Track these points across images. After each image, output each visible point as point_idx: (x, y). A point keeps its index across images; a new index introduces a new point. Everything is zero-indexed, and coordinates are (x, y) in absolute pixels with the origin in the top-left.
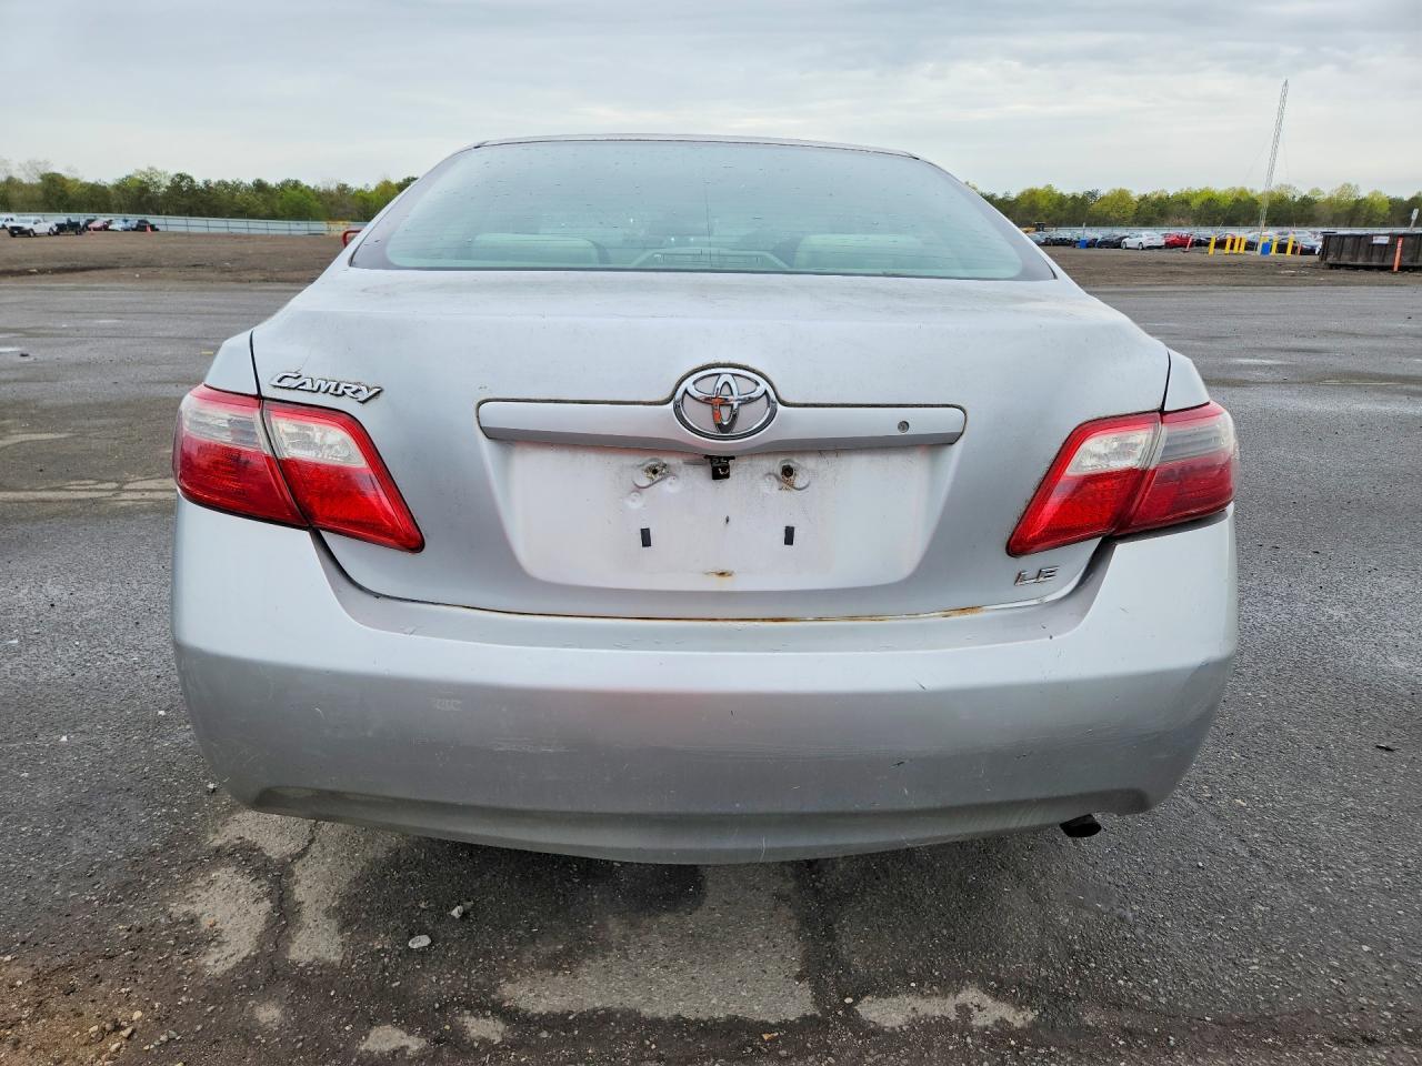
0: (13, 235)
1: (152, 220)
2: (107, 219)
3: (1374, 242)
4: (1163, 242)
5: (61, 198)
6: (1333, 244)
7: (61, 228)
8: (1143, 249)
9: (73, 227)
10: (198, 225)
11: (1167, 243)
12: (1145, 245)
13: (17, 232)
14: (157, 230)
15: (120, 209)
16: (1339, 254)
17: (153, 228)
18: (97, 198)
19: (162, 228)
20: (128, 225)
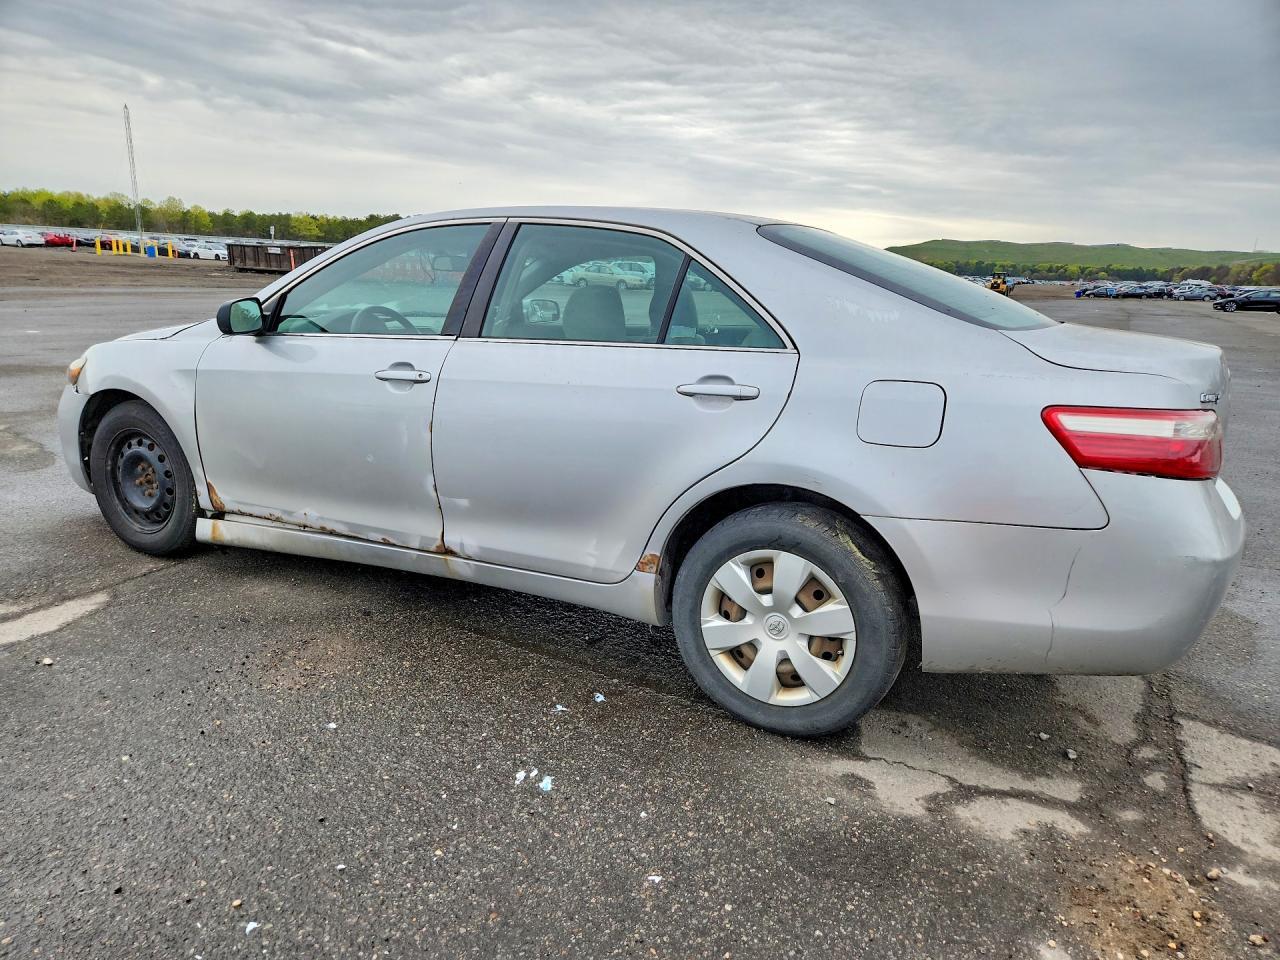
3: (270, 251)
4: (42, 241)
6: (237, 252)
8: (23, 246)
11: (47, 242)
12: (25, 242)
16: (244, 260)
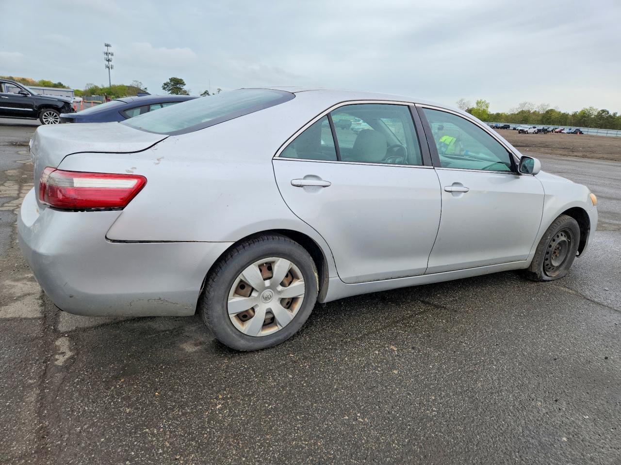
0: (519, 133)
1: (582, 129)
2: (562, 128)
5: (548, 119)
7: (539, 131)
9: (545, 131)
10: (602, 132)
13: (522, 132)
14: (583, 134)
15: (571, 124)
17: (581, 133)
18: (563, 119)
19: (584, 133)
20: (571, 131)
